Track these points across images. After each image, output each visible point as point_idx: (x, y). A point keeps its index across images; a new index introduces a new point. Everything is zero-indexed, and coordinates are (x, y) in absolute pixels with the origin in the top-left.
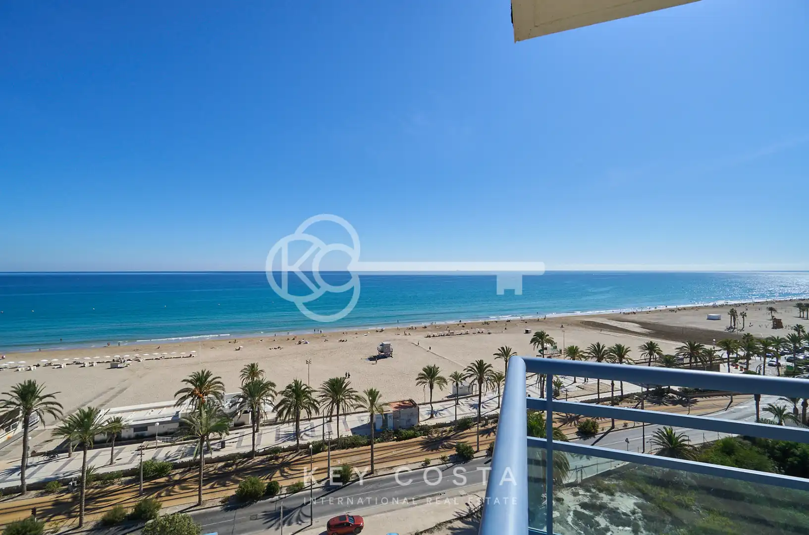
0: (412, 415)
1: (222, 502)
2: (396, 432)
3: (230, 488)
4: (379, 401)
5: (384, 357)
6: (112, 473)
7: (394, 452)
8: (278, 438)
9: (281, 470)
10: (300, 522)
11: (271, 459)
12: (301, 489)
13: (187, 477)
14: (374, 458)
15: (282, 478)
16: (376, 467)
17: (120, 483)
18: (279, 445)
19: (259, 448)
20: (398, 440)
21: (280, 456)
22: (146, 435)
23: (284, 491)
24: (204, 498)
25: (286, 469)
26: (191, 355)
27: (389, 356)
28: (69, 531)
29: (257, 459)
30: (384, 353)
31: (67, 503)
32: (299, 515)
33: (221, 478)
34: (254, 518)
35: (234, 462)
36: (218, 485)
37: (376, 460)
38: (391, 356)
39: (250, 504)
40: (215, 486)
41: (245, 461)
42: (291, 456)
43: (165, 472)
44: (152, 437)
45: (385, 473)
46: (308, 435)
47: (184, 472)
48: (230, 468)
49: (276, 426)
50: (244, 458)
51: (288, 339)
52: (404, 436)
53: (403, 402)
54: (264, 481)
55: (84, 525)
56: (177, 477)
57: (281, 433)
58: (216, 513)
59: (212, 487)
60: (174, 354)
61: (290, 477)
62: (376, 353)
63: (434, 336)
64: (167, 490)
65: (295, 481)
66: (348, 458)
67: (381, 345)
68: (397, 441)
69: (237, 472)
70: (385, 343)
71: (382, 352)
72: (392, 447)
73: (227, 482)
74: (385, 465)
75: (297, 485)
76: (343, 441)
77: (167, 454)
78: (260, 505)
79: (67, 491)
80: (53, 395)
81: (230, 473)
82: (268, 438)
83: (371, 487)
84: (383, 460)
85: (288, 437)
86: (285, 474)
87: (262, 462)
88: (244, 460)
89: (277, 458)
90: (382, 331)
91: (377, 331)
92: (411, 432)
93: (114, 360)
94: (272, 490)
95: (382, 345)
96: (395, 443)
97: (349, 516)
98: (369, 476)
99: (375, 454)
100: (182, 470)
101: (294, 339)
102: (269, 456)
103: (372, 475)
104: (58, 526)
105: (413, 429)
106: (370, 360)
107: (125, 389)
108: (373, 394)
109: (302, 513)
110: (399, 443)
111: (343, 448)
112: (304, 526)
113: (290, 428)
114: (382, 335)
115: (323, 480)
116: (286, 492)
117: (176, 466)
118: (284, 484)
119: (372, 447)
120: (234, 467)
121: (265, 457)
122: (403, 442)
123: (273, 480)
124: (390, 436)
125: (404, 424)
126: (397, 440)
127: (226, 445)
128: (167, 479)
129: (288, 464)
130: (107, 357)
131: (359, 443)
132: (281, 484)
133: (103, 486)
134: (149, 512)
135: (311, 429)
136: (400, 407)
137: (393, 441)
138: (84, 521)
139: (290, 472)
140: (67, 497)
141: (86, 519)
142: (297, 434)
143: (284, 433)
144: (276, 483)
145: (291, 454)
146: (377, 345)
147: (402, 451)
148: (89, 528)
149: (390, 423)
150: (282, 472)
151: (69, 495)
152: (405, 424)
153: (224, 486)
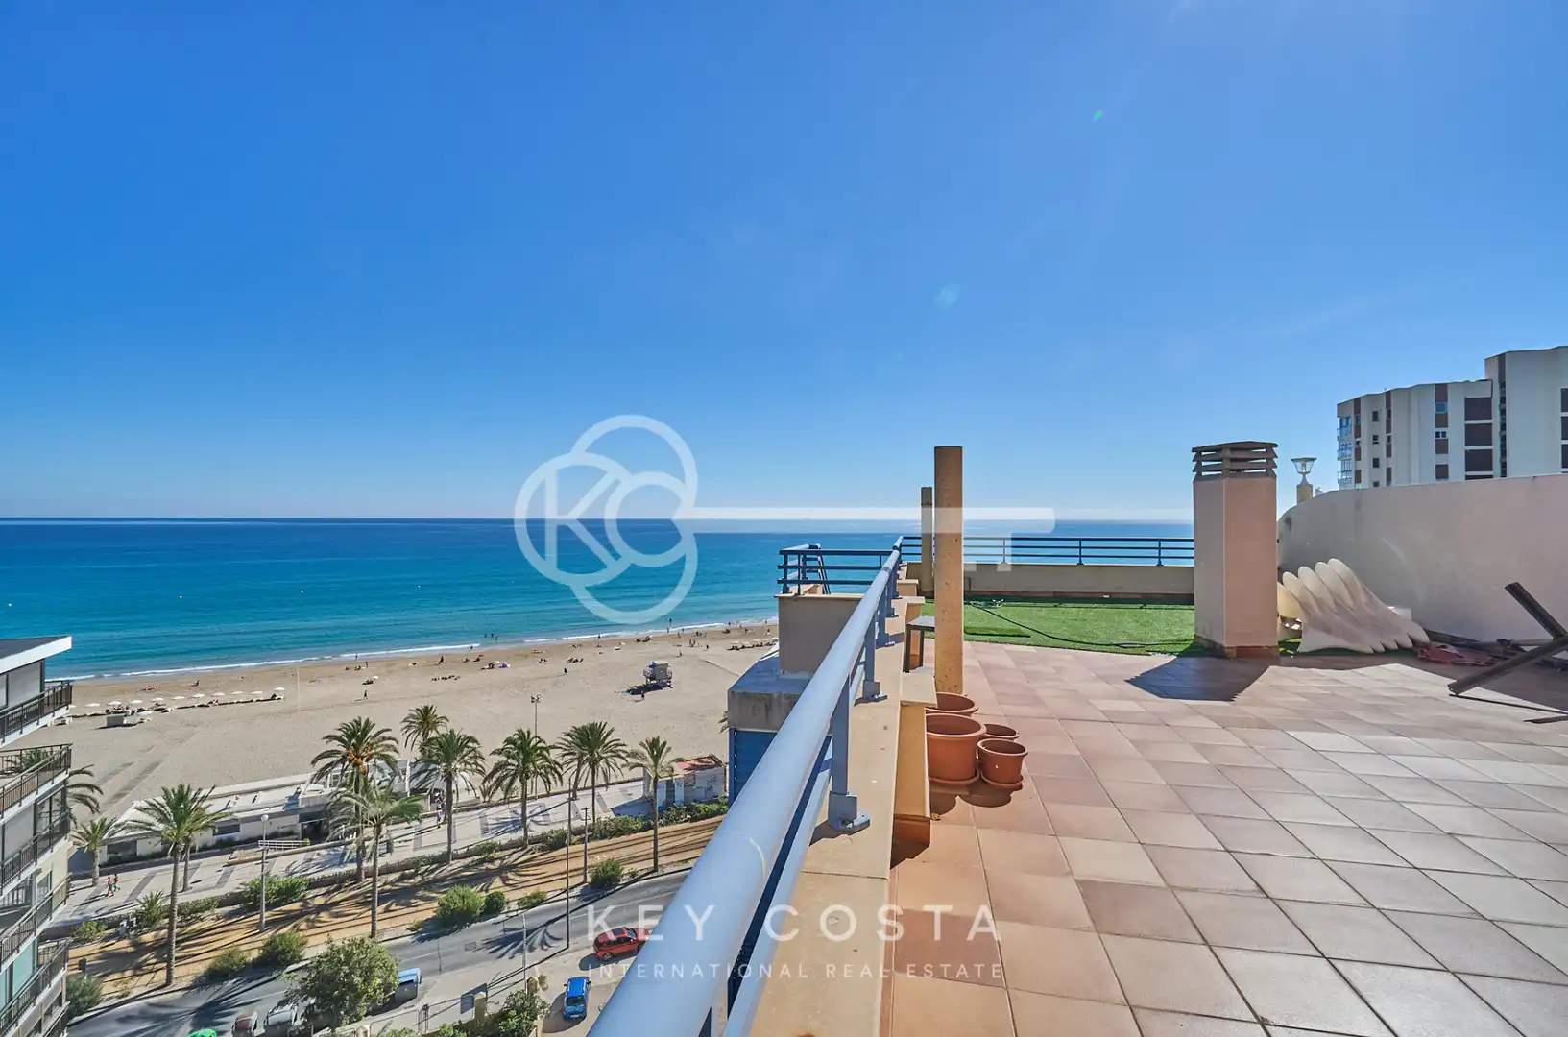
0: (714, 780)
1: (412, 929)
2: (689, 810)
3: (419, 908)
4: (666, 759)
5: (656, 687)
6: (196, 902)
7: (688, 838)
8: (486, 831)
9: (501, 877)
10: (546, 947)
11: (482, 862)
12: (542, 902)
13: (338, 897)
14: (659, 849)
15: (508, 888)
16: (661, 861)
17: (214, 917)
18: (494, 840)
19: (458, 847)
20: (694, 819)
21: (495, 857)
22: (237, 839)
23: (513, 906)
24: (379, 926)
25: (510, 875)
26: (275, 696)
27: (665, 686)
28: (149, 992)
29: (456, 865)
30: (657, 680)
31: (126, 953)
32: (544, 938)
33: (402, 896)
34: (470, 947)
35: (416, 871)
36: (396, 905)
37: (661, 851)
38: (670, 686)
39: (460, 928)
40: (393, 907)
41: (436, 869)
42: (515, 856)
43: (294, 894)
44: (251, 842)
45: (676, 869)
46: (536, 823)
47: (328, 893)
48: (412, 881)
49: (479, 811)
50: (432, 865)
51: (467, 660)
52: (703, 812)
53: (698, 759)
54: (478, 895)
55: (174, 982)
56: (320, 901)
57: (490, 822)
58: (404, 946)
59: (387, 910)
60: (239, 694)
61: (520, 886)
62: (642, 681)
63: (743, 647)
64: (308, 920)
65: (529, 892)
66: (613, 852)
67: (650, 667)
68: (691, 822)
69: (427, 885)
70: (656, 662)
71: (652, 678)
72: (684, 832)
73: (413, 901)
74: (674, 858)
75: (534, 896)
76: (603, 826)
77: (289, 867)
78: (478, 929)
79: (119, 937)
80: (87, 769)
81: (415, 888)
82: (469, 832)
83: (656, 889)
84: (672, 851)
85: (503, 826)
86: (511, 882)
87: (467, 867)
88: (434, 866)
89: (492, 861)
90: (648, 639)
91: (638, 641)
92: (714, 807)
93: (107, 711)
94: (494, 906)
95: (653, 666)
96: (688, 825)
97: (628, 929)
98: (651, 875)
99: (659, 843)
100: (324, 890)
101: (478, 660)
102: (476, 858)
103: (655, 874)
104: (129, 986)
105: (718, 802)
106: (633, 694)
107: (157, 764)
108: (656, 748)
109: (548, 934)
110: (695, 824)
111: (603, 837)
112: (552, 951)
113: (505, 813)
114: (648, 647)
115: (576, 886)
116: (517, 907)
117: (313, 885)
118: (512, 896)
119: (656, 832)
120: (419, 878)
121: (469, 860)
122: (702, 822)
123: (490, 892)
124: (681, 814)
125: (701, 794)
126: (692, 820)
127: (395, 845)
128: (301, 903)
129: (512, 867)
130: (93, 705)
131: (630, 829)
132: (508, 896)
133: (184, 923)
134: (289, 952)
135: (542, 812)
136: (694, 767)
137: (685, 821)
138: (174, 976)
139: (518, 878)
140: (123, 945)
141: (176, 972)
142: (521, 823)
143: (496, 822)
144: (500, 895)
145: (514, 852)
146: (645, 667)
147: (699, 836)
148: (185, 985)
149: (679, 794)
150: (505, 880)
151: (125, 943)
152: (703, 795)
153: (409, 906)
